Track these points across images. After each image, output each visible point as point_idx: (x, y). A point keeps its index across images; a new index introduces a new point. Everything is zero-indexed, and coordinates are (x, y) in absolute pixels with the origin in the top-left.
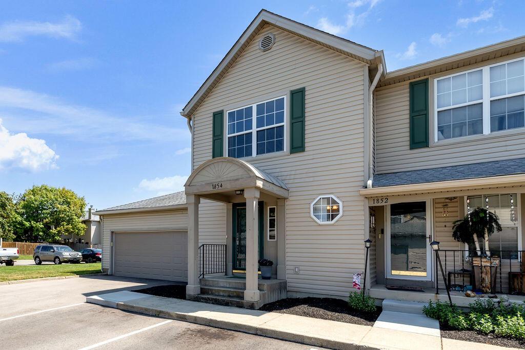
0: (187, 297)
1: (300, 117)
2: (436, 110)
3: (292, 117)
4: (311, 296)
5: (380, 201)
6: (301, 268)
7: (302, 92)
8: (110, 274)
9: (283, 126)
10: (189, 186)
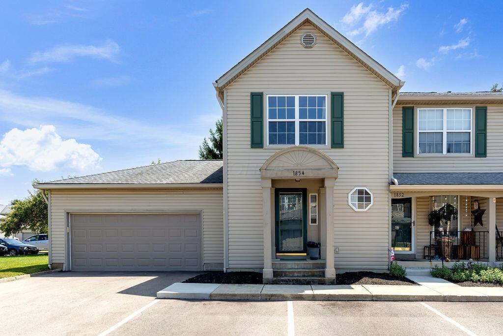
0: (264, 281)
1: (339, 118)
2: (418, 131)
3: (333, 116)
4: (348, 271)
5: (399, 195)
6: (340, 248)
7: (341, 95)
8: (66, 270)
9: (325, 122)
10: (265, 170)
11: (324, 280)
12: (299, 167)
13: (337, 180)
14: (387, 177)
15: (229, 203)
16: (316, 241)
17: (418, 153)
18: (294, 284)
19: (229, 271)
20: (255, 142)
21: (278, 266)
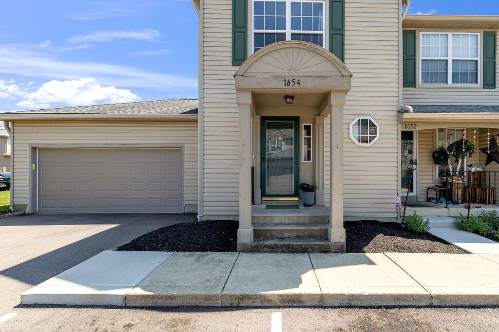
0: (238, 249)
1: (339, 30)
2: (421, 58)
3: (332, 27)
5: (411, 127)
7: (341, 1)
8: (30, 213)
9: (321, 35)
10: (242, 76)
11: (328, 245)
12: (293, 74)
13: (349, 94)
14: (396, 104)
15: (205, 133)
16: (311, 184)
17: (420, 83)
18: (283, 252)
19: (204, 219)
20: (236, 58)
21: (261, 221)
